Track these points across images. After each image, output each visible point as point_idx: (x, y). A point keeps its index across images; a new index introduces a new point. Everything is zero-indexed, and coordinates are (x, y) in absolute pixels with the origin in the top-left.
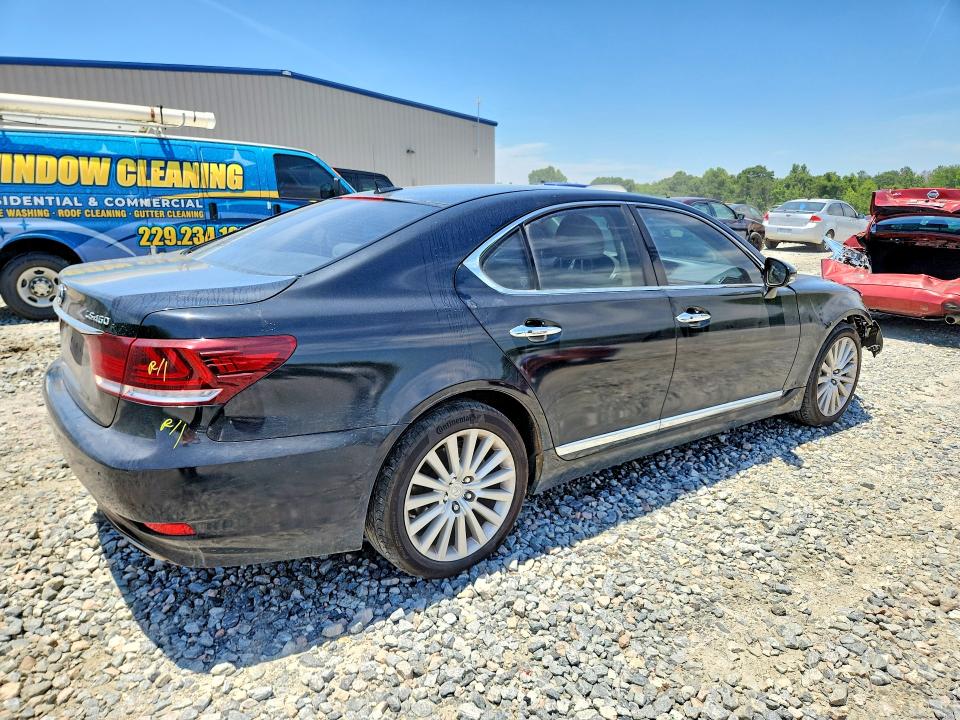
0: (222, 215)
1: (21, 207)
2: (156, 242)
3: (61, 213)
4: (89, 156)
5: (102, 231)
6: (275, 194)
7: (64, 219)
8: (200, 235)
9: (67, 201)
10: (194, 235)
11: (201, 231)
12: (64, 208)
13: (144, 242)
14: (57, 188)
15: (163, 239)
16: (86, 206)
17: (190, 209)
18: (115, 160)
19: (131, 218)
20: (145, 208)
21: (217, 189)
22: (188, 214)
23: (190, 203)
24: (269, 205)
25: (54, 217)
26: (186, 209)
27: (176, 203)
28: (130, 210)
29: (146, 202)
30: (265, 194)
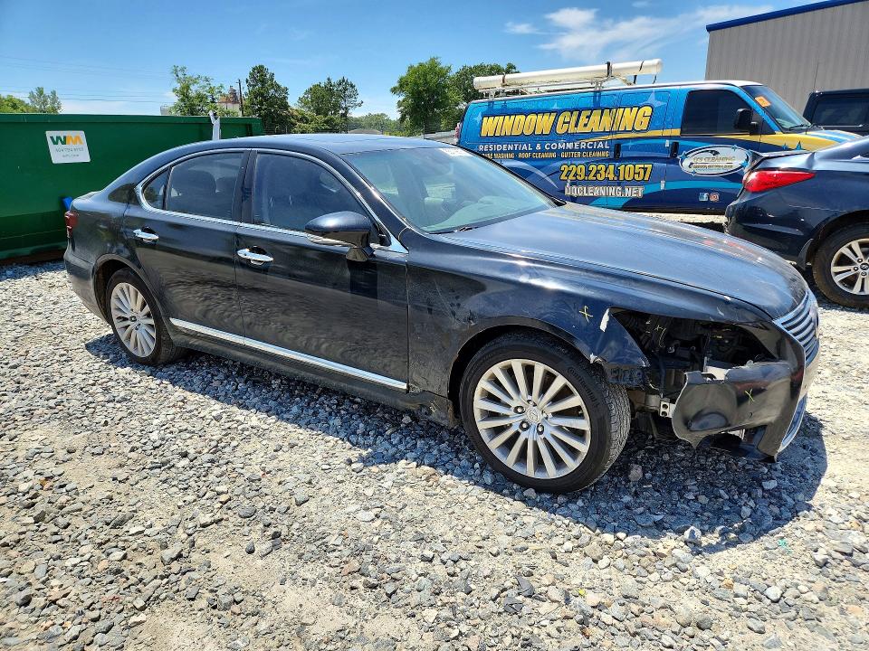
0: (623, 154)
1: (502, 151)
2: (571, 177)
3: (520, 155)
4: (543, 112)
5: (539, 168)
6: (677, 132)
7: (521, 160)
8: (602, 172)
9: (525, 147)
10: (598, 172)
11: (604, 169)
12: (522, 152)
13: (563, 177)
14: (521, 138)
15: (576, 175)
16: (534, 150)
17: (600, 150)
18: (559, 113)
19: (559, 158)
20: (569, 150)
21: (625, 131)
22: (598, 154)
23: (601, 145)
24: (668, 143)
25: (516, 158)
26: (596, 150)
27: (590, 145)
28: (558, 151)
29: (570, 146)
30: (667, 133)
